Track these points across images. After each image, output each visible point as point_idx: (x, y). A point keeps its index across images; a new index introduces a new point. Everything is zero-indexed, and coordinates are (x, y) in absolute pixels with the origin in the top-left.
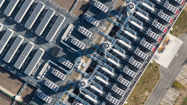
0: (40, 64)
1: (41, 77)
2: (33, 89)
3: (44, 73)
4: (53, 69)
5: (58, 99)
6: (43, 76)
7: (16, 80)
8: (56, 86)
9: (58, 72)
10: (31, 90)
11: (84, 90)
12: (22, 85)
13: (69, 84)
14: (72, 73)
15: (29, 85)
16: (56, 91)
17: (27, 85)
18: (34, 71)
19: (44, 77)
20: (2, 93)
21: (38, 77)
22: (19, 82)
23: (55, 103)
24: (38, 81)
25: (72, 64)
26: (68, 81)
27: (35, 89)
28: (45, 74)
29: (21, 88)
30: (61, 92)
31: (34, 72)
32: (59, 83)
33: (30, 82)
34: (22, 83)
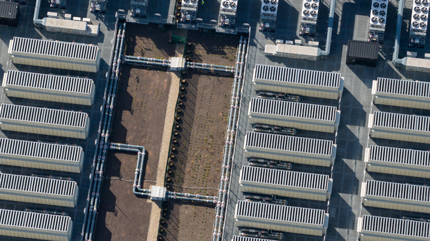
1: (91, 23)
2: (135, 39)
6: (85, 19)
7: (129, 90)
10: (141, 42)
12: (136, 70)
17: (132, 54)
19: (89, 18)
20: (183, 107)
21: (94, 30)
22: (131, 81)
27: (132, 32)
28: (78, 18)
29: (145, 67)
33: (119, 47)
34: (131, 73)
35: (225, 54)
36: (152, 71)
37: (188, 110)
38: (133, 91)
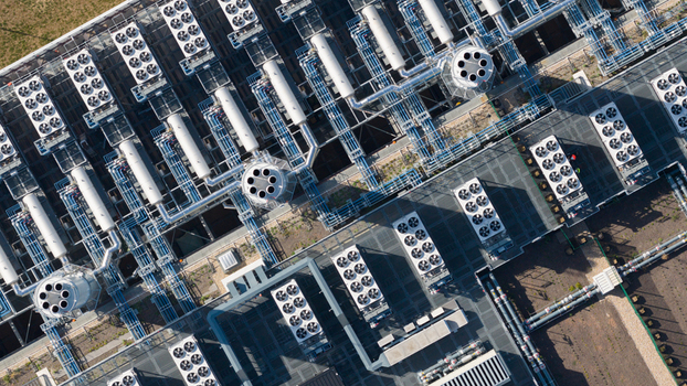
0: (420, 374)
1: (448, 312)
2: (517, 283)
3: (425, 326)
4: (373, 319)
5: (428, 172)
6: (435, 313)
7: (567, 365)
8: (402, 237)
9: (355, 296)
10: (529, 280)
11: (293, 144)
12: (555, 328)
13: (342, 212)
14: (301, 256)
15: (524, 307)
16: (414, 214)
17: (533, 312)
18: (464, 360)
19: (438, 306)
20: (664, 337)
21: (460, 320)
22: (560, 349)
23: (455, 162)
24: (474, 306)
25: (274, 293)
26: (340, 226)
27: (506, 278)
28: (424, 319)
29: (565, 315)
30: (396, 194)
31: (466, 354)
32: (382, 242)
33: (511, 317)
34: (551, 336)
35: (660, 214)
36: (578, 314)
37: (672, 337)
38: (574, 363)
